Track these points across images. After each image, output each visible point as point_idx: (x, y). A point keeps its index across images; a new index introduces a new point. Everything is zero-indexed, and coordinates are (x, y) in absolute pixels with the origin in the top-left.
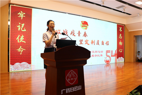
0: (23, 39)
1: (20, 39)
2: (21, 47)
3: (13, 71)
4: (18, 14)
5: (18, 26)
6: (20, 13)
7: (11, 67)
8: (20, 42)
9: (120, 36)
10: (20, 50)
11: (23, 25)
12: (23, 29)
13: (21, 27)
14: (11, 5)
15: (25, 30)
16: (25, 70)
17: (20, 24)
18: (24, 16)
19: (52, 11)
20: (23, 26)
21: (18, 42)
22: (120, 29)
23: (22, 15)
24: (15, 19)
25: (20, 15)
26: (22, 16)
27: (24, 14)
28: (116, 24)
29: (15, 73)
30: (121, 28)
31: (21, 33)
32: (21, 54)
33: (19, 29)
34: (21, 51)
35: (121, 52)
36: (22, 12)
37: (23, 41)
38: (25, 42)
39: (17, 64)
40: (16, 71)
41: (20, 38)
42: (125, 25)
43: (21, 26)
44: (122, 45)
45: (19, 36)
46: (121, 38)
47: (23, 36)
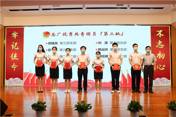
0: (16, 56)
1: (13, 57)
2: (14, 64)
3: (7, 85)
4: (12, 34)
5: (12, 46)
6: (13, 34)
7: (6, 81)
8: (14, 59)
9: (159, 44)
10: (14, 66)
11: (16, 43)
12: (16, 47)
13: (15, 46)
14: (6, 28)
15: (18, 49)
16: (18, 85)
17: (13, 43)
18: (17, 36)
19: (43, 26)
20: (16, 45)
21: (12, 59)
22: (160, 33)
23: (15, 34)
24: (10, 40)
25: (13, 35)
26: (15, 36)
27: (17, 33)
28: (150, 27)
29: (9, 87)
30: (161, 31)
31: (14, 51)
32: (14, 70)
33: (13, 48)
34: (15, 68)
35: (163, 69)
36: (15, 32)
37: (16, 59)
38: (18, 59)
39: (11, 79)
40: (10, 85)
41: (13, 55)
42: (170, 25)
43: (14, 44)
44: (163, 58)
45: (13, 54)
46: (160, 46)
47: (16, 54)
